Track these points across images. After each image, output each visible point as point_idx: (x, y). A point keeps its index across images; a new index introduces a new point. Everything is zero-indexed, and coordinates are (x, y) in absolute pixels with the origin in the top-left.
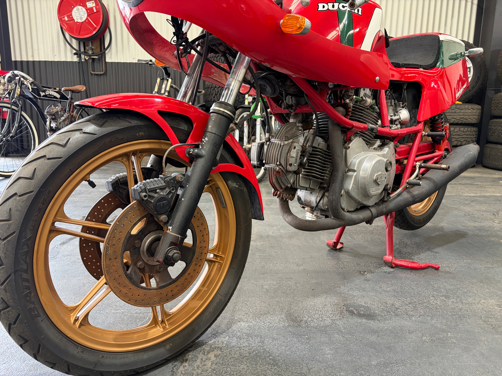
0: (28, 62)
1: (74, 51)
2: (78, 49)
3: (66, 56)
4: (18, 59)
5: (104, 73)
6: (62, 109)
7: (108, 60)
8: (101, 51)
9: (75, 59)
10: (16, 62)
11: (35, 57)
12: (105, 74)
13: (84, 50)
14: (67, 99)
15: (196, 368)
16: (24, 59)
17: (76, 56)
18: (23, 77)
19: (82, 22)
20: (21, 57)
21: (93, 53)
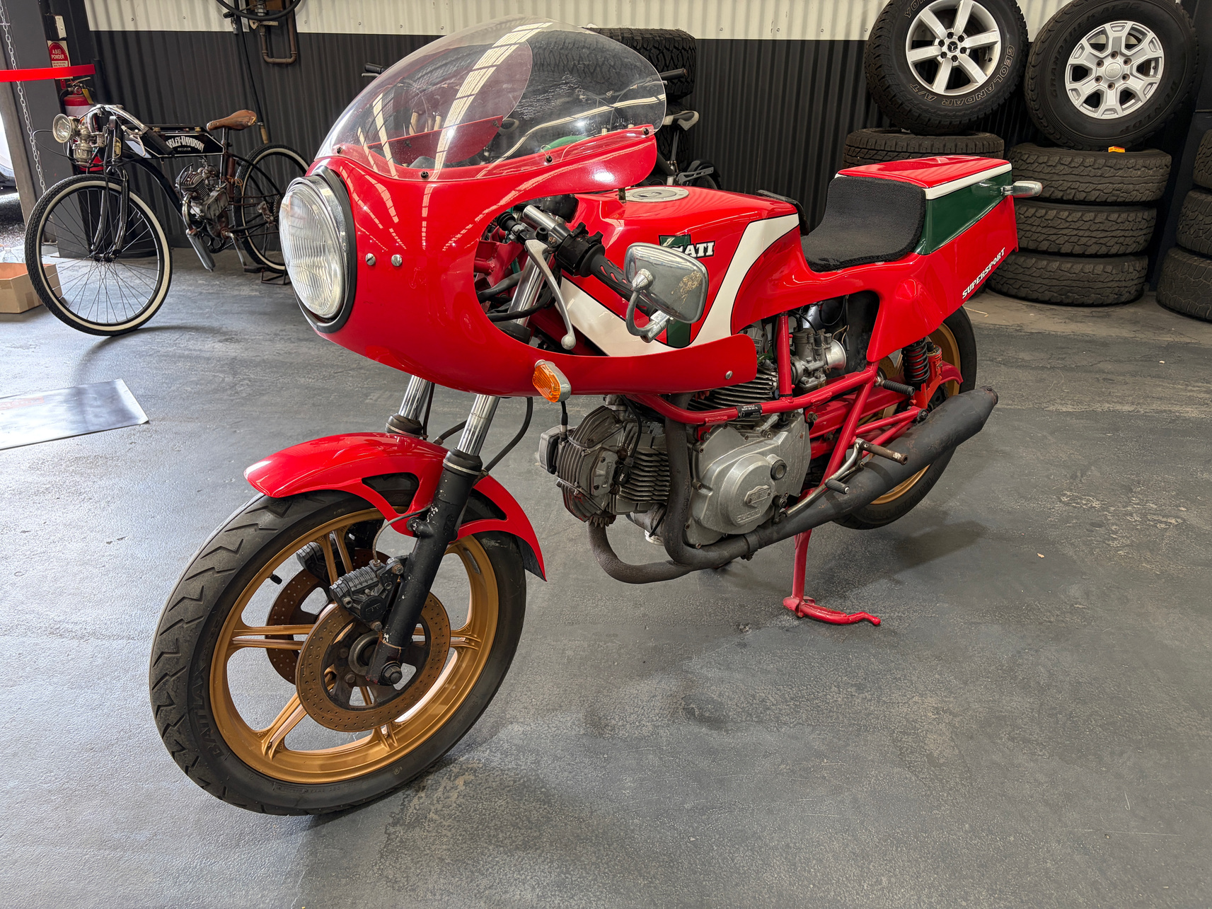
0: (124, 33)
1: (225, 11)
2: (234, 6)
3: (208, 20)
4: (103, 27)
5: (295, 60)
6: (210, 172)
7: (301, 28)
8: (284, 8)
9: (228, 26)
10: (98, 33)
11: (139, 24)
12: (297, 61)
13: (247, 4)
14: (220, 149)
15: (435, 802)
16: (117, 27)
17: (229, 20)
18: (125, 121)
20: (109, 23)
21: (267, 14)
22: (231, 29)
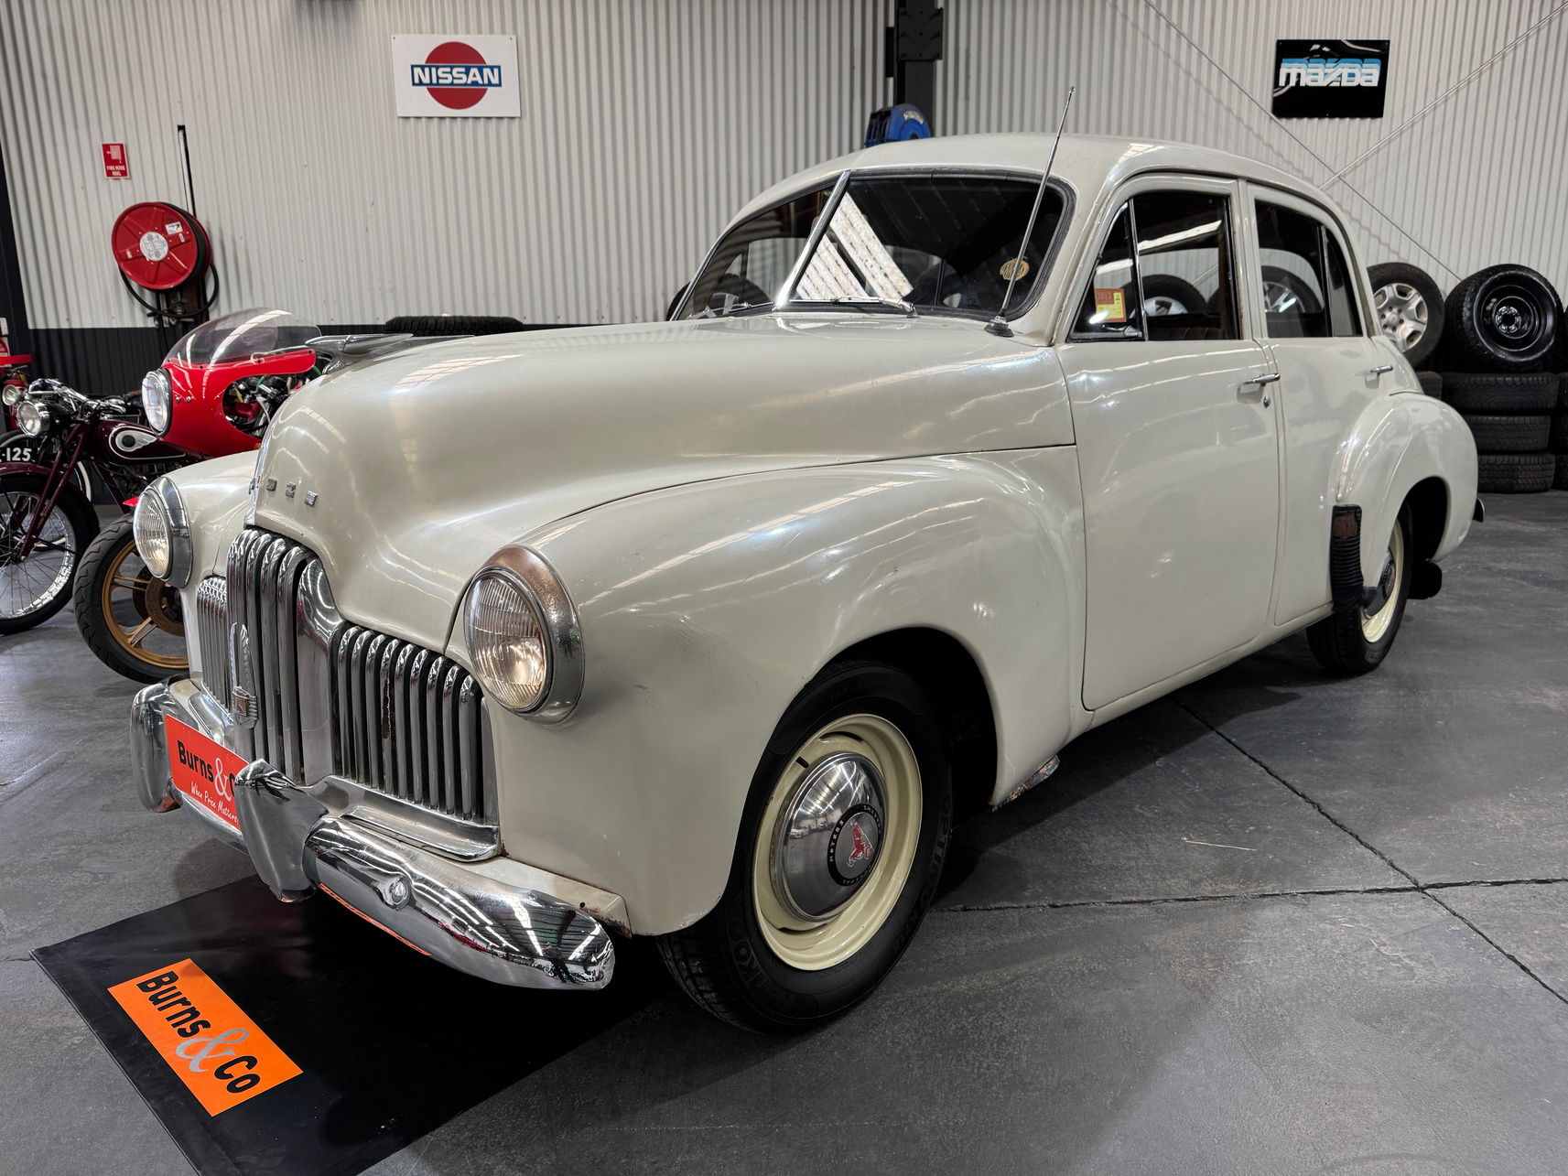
1: (149, 311)
2: (156, 307)
3: (132, 319)
8: (199, 307)
9: (151, 323)
11: (73, 323)
13: (168, 306)
17: (152, 318)
19: (160, 261)
20: (46, 321)
21: (184, 313)
22: (154, 326)
